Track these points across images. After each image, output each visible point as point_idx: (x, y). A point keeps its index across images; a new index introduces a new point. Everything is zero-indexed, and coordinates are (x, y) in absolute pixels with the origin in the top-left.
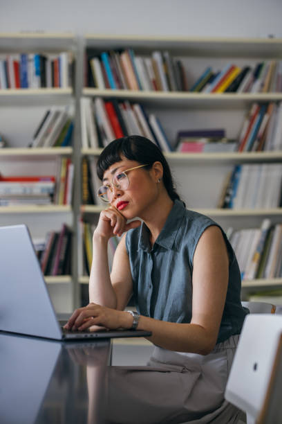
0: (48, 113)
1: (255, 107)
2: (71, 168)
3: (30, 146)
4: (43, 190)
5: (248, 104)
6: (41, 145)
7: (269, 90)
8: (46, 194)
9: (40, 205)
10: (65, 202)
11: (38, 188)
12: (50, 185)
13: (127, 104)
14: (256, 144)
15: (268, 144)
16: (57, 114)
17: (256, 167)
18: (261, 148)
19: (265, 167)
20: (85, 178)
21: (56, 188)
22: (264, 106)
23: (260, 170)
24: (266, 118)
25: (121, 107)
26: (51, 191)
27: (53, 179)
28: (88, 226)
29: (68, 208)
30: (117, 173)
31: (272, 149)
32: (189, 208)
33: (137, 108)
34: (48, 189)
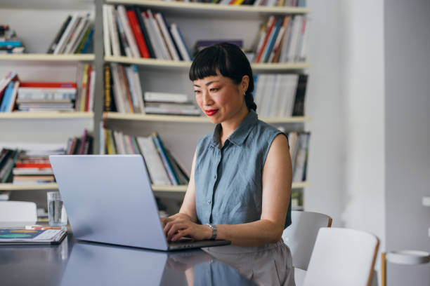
0: (70, 19)
1: (272, 19)
2: (93, 74)
3: (51, 52)
4: (64, 95)
5: (265, 16)
6: (63, 51)
7: (284, 4)
8: (68, 100)
9: (62, 111)
10: (86, 109)
11: (59, 93)
12: (73, 91)
13: (149, 12)
14: (272, 55)
15: (283, 56)
16: (80, 20)
17: (271, 77)
18: (277, 60)
19: (279, 77)
20: (108, 86)
21: (77, 94)
22: (280, 19)
23: (275, 80)
24: (282, 30)
25: (143, 15)
26: (73, 97)
27: (75, 85)
28: (110, 132)
29: (90, 114)
30: (211, 86)
31: (287, 60)
32: (259, 118)
33: (159, 16)
34: (70, 95)
